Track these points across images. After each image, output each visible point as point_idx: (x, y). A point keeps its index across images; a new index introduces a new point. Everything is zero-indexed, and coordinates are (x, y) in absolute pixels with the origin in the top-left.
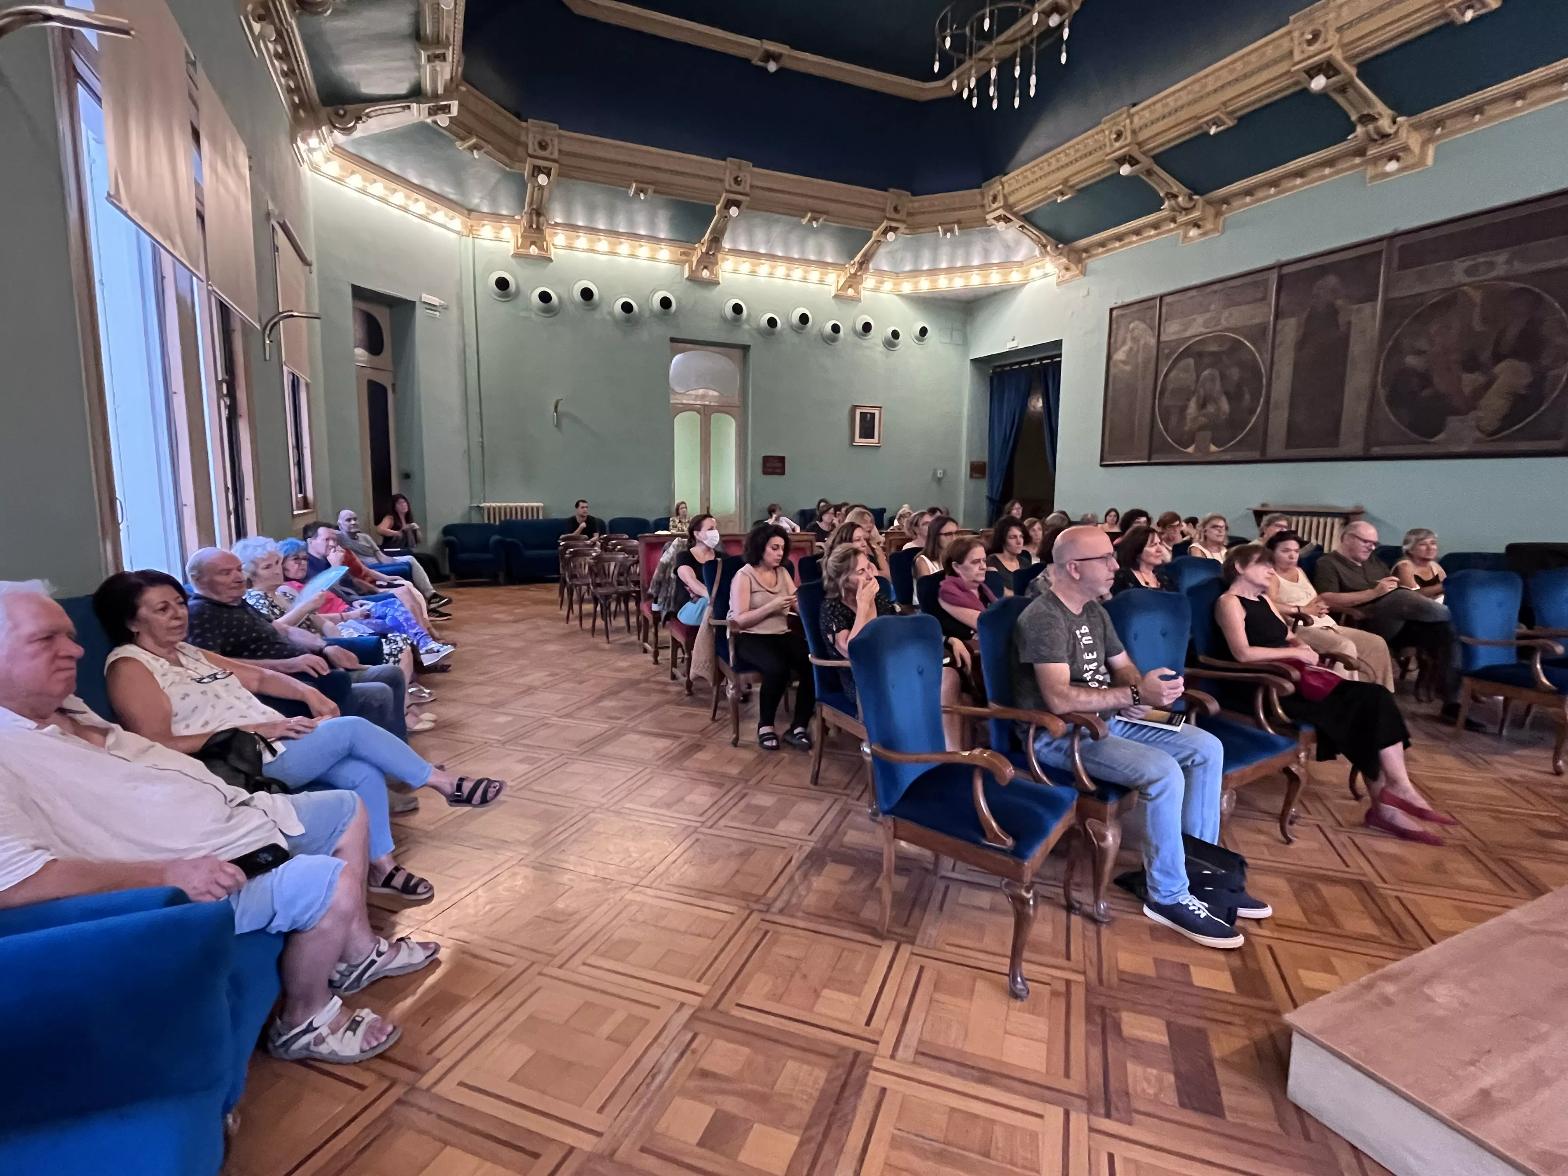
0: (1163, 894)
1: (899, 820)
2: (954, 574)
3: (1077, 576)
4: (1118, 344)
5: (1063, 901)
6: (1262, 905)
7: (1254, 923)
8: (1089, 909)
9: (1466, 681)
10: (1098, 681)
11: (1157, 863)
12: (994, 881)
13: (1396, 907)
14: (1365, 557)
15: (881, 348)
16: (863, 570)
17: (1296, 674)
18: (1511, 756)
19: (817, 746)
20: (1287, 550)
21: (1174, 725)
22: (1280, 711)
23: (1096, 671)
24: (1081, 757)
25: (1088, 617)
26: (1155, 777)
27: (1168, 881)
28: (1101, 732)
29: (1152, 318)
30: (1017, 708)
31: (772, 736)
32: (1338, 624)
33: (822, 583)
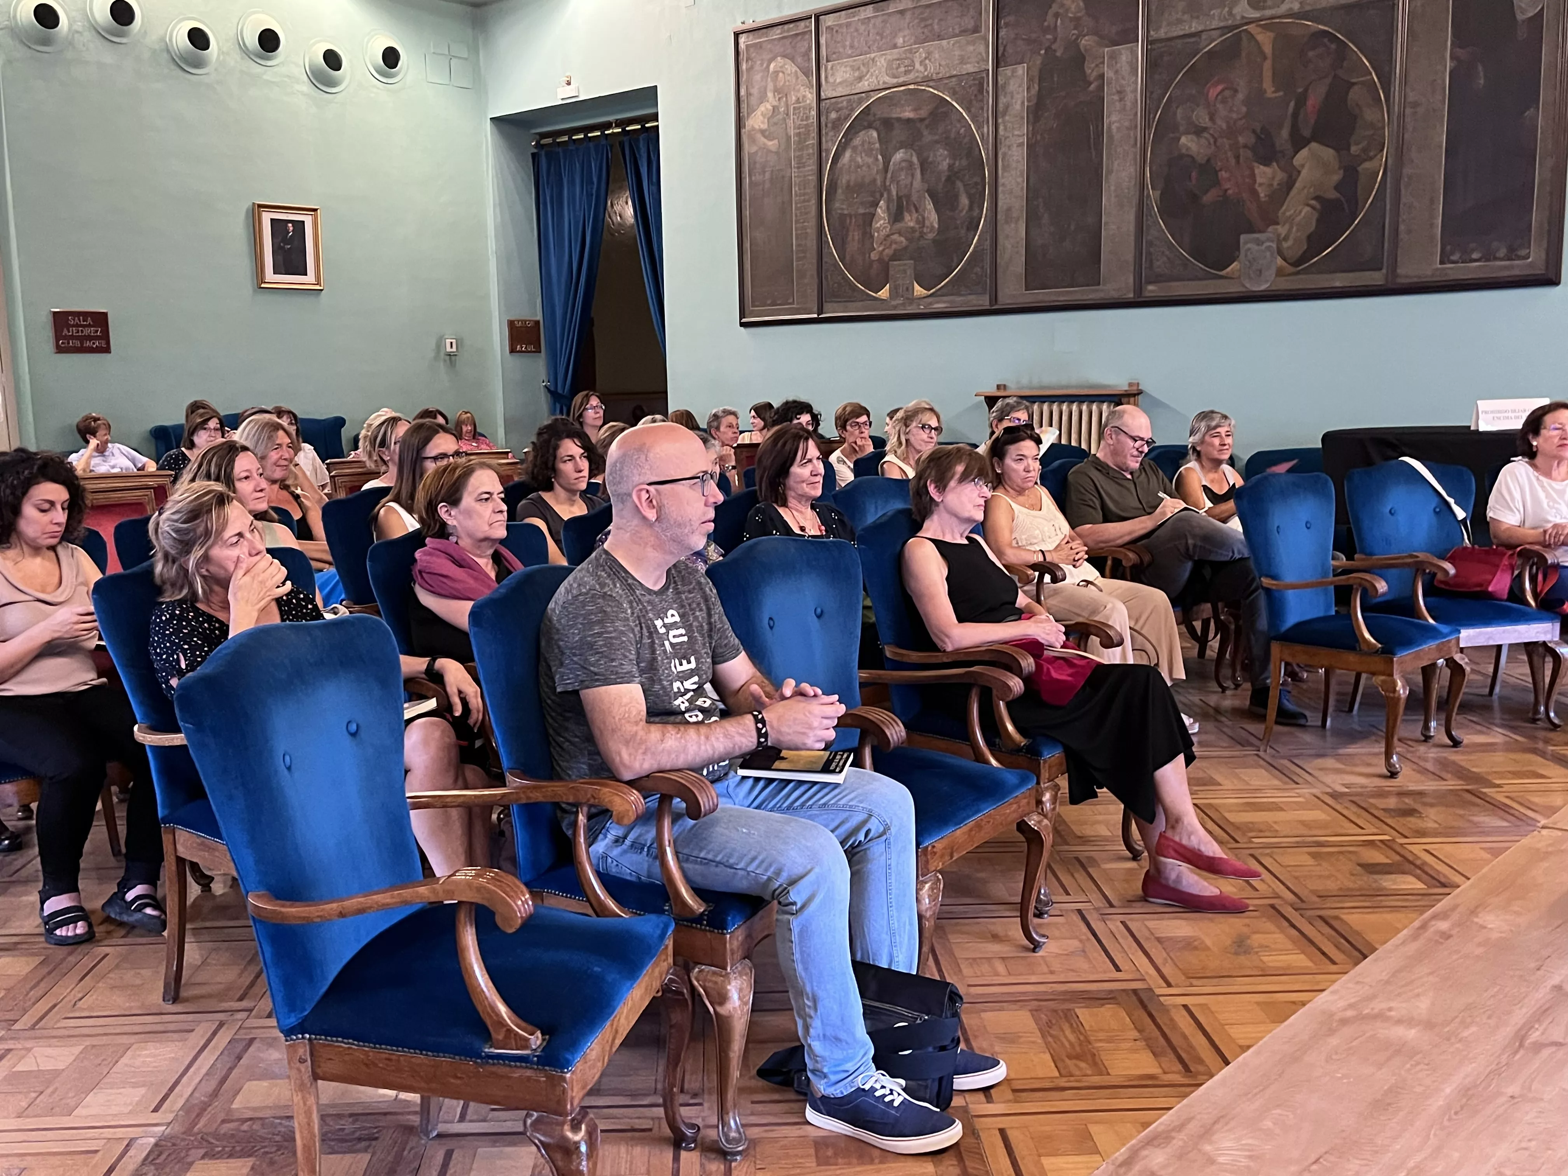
0: (833, 1078)
1: (322, 1040)
2: (442, 531)
3: (652, 515)
4: (753, 100)
5: (667, 1132)
6: (991, 1063)
7: (981, 1096)
8: (712, 1134)
9: (1276, 648)
10: (702, 710)
11: (816, 1027)
12: (511, 1121)
13: (1184, 1022)
14: (1135, 465)
15: (305, 87)
16: (240, 535)
17: (1028, 663)
18: (1338, 757)
19: (172, 919)
20: (1021, 458)
21: (833, 772)
22: (1010, 727)
23: (699, 691)
24: (677, 853)
25: (678, 593)
26: (800, 870)
27: (838, 1054)
28: (704, 803)
29: (807, 54)
30: (560, 779)
31: (78, 913)
32: (1103, 575)
33: (150, 571)
